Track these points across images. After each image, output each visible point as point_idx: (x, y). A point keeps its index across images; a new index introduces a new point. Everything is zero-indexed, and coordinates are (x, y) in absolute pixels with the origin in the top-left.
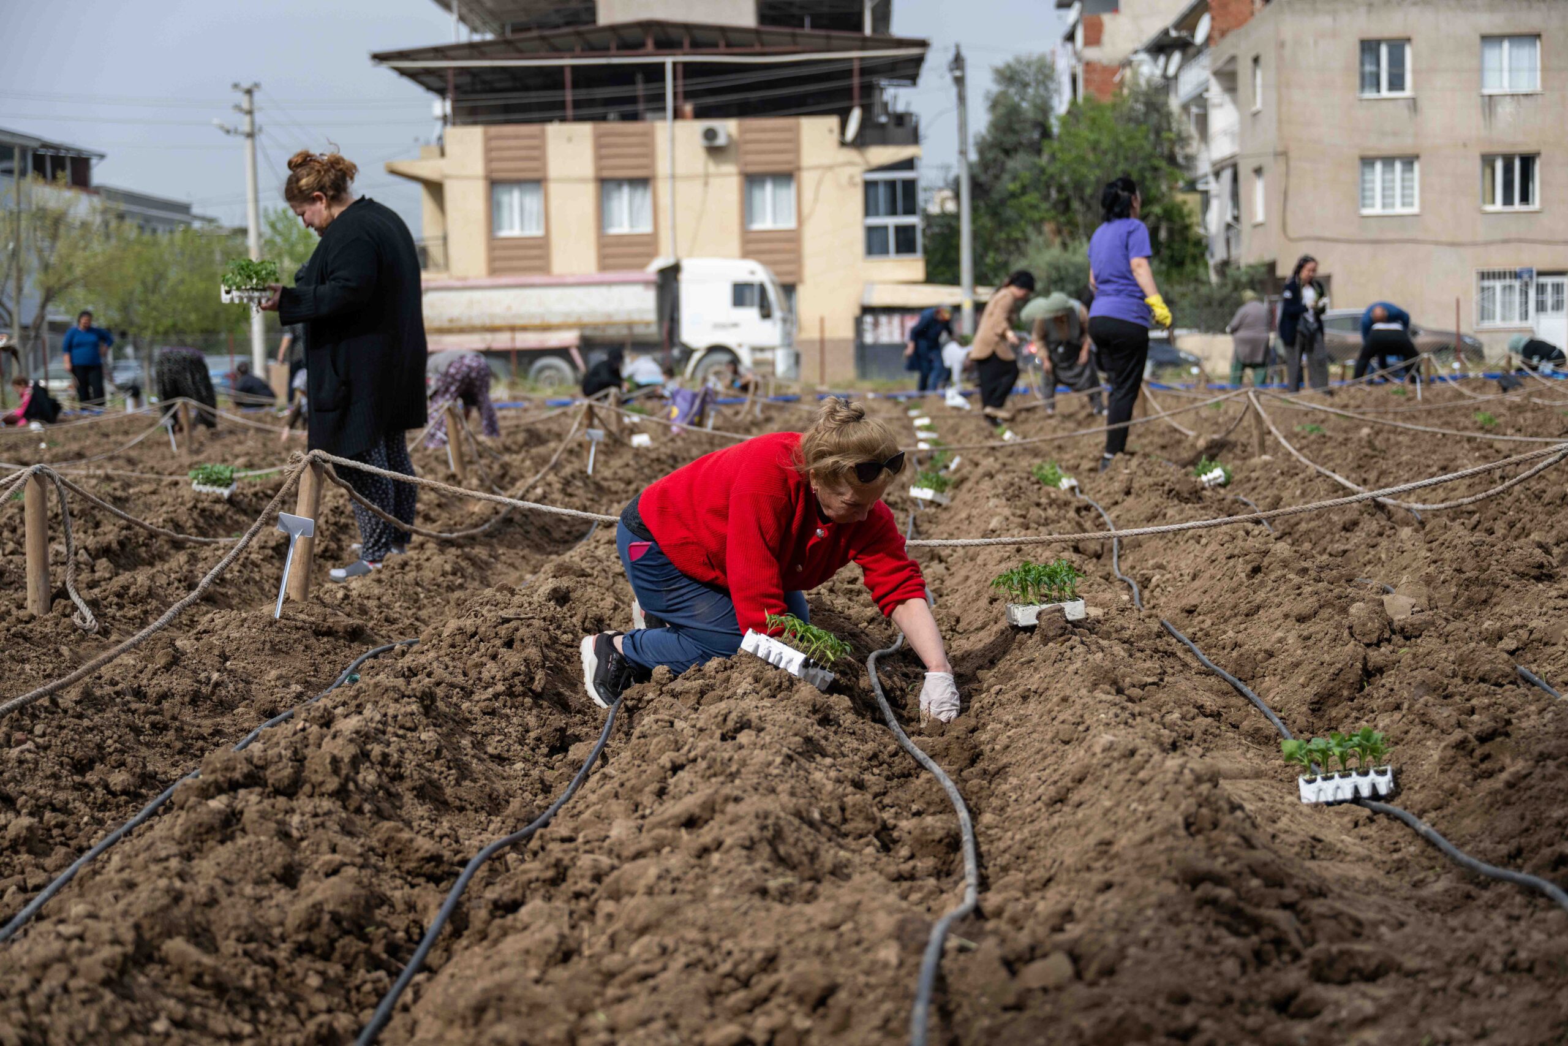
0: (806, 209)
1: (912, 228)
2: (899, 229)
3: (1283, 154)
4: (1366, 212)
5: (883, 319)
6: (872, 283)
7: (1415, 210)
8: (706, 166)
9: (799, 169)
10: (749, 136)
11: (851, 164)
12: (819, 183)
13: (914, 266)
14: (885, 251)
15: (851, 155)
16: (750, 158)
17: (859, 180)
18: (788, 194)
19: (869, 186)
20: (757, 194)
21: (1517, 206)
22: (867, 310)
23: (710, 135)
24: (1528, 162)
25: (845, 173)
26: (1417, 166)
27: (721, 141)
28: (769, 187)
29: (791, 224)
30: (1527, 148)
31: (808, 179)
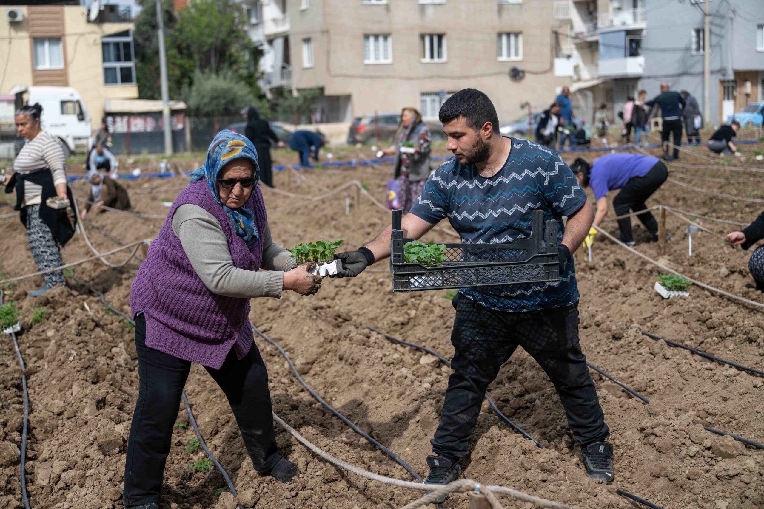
0: (69, 58)
1: (129, 69)
2: (122, 69)
3: (326, 32)
4: (367, 62)
5: (118, 119)
6: (110, 99)
7: (389, 61)
8: (10, 32)
9: (64, 35)
10: (34, 16)
11: (93, 32)
12: (77, 43)
13: (132, 90)
14: (115, 81)
15: (94, 28)
16: (35, 28)
17: (99, 41)
18: (58, 49)
19: (105, 45)
20: (40, 49)
21: (436, 60)
22: (108, 114)
23: (13, 15)
24: (440, 37)
25: (91, 38)
26: (390, 40)
27: (19, 18)
28: (47, 45)
29: (61, 66)
30: (440, 31)
31: (70, 41)
